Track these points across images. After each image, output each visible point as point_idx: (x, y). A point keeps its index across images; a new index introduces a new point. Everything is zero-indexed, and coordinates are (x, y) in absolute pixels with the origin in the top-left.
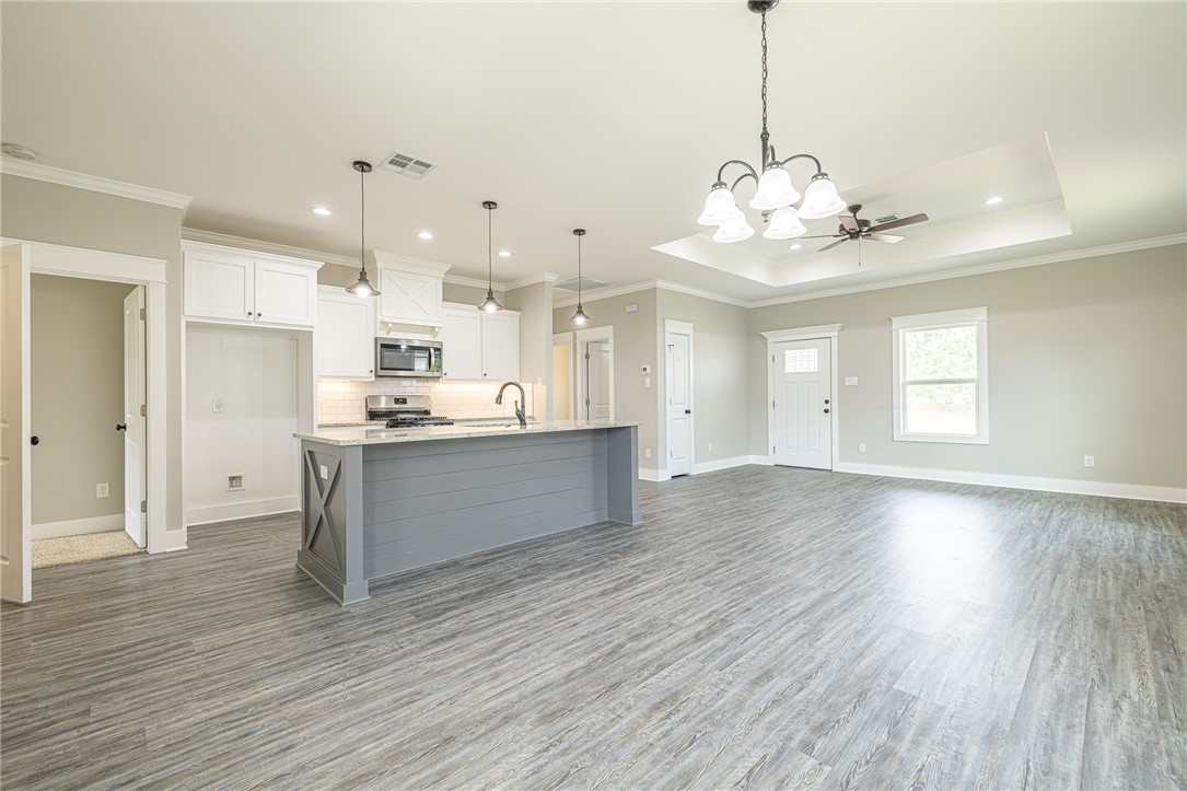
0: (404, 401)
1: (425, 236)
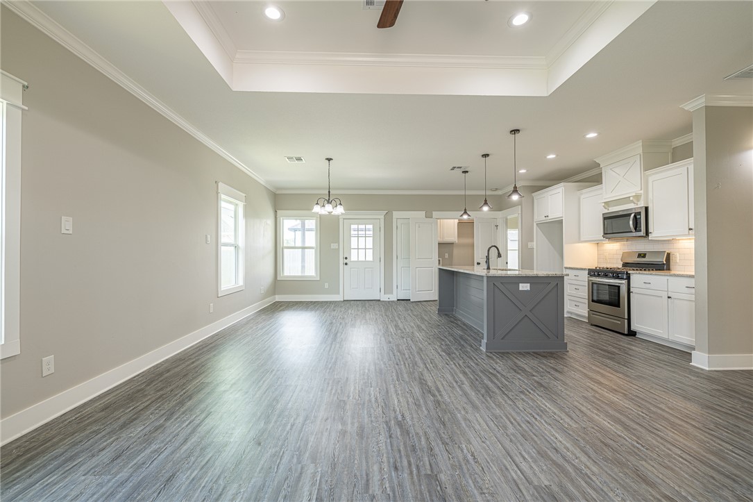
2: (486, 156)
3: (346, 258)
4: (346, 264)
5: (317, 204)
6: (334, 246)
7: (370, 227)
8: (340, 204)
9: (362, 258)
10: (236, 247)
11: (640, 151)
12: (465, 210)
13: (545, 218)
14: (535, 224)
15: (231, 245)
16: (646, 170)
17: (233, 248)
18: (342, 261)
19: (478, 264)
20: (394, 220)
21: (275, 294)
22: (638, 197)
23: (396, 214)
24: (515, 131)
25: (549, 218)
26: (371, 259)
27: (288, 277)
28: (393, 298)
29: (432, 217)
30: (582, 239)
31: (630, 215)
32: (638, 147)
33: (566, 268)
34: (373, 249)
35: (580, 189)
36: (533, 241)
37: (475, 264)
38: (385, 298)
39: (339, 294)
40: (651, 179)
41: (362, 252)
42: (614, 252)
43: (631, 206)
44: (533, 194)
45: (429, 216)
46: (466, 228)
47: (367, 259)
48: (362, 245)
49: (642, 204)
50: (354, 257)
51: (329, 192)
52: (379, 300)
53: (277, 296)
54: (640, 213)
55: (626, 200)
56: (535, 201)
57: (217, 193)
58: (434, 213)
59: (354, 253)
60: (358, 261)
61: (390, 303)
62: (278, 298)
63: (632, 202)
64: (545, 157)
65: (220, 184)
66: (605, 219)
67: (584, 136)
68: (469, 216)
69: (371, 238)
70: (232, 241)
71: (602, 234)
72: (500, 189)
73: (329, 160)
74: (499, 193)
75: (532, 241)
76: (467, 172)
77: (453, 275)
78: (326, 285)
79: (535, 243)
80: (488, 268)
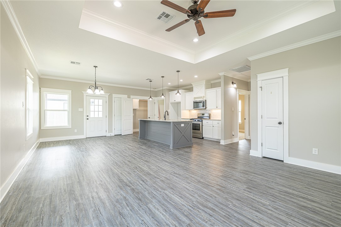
0: (204, 114)
1: (196, 76)
2: (163, 77)
3: (88, 116)
4: (88, 119)
5: (89, 88)
6: (80, 110)
8: (102, 90)
9: (96, 116)
11: (205, 83)
12: (151, 96)
16: (206, 89)
18: (85, 118)
20: (113, 98)
21: (39, 138)
22: (204, 97)
23: (114, 95)
26: (101, 116)
28: (113, 134)
29: (130, 98)
30: (186, 109)
31: (202, 102)
32: (204, 82)
33: (182, 119)
34: (103, 111)
35: (186, 92)
37: (148, 118)
38: (108, 135)
39: (83, 135)
40: (207, 92)
42: (195, 114)
43: (202, 99)
44: (170, 92)
45: (129, 97)
46: (144, 103)
47: (99, 117)
48: (96, 109)
49: (205, 99)
50: (92, 115)
51: (95, 83)
52: (106, 136)
54: (204, 102)
55: (201, 97)
56: (170, 95)
58: (131, 96)
61: (111, 137)
63: (202, 98)
66: (194, 103)
71: (193, 107)
73: (96, 67)
74: (156, 90)
75: (169, 109)
77: (145, 122)
78: (76, 131)
80: (165, 119)
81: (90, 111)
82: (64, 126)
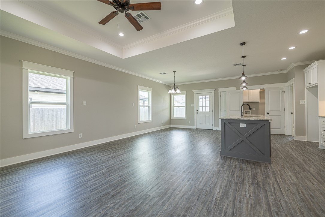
3: (197, 111)
4: (197, 113)
7: (208, 96)
9: (204, 111)
10: (149, 107)
13: (309, 85)
14: (306, 89)
15: (147, 106)
17: (148, 107)
19: (268, 113)
23: (220, 90)
24: (243, 44)
25: (311, 84)
26: (208, 111)
27: (175, 118)
36: (305, 100)
41: (204, 108)
48: (204, 105)
53: (171, 125)
57: (138, 89)
59: (201, 108)
60: (202, 112)
62: (172, 126)
64: (288, 49)
65: (138, 86)
67: (298, 33)
68: (247, 88)
69: (208, 101)
70: (147, 105)
72: (285, 70)
76: (245, 65)
79: (306, 101)
81: (199, 106)
82: (183, 118)
